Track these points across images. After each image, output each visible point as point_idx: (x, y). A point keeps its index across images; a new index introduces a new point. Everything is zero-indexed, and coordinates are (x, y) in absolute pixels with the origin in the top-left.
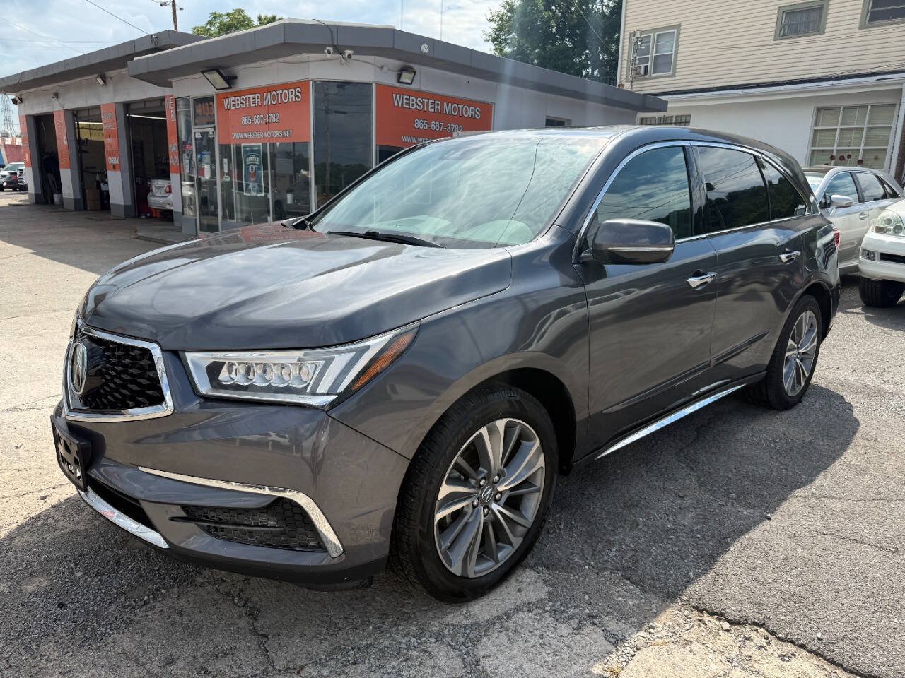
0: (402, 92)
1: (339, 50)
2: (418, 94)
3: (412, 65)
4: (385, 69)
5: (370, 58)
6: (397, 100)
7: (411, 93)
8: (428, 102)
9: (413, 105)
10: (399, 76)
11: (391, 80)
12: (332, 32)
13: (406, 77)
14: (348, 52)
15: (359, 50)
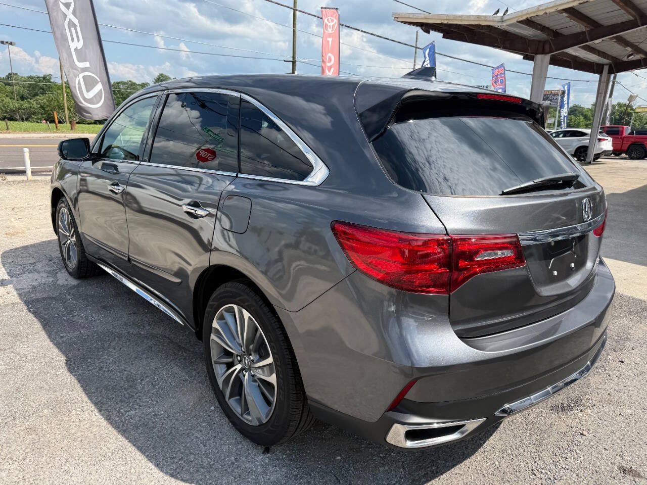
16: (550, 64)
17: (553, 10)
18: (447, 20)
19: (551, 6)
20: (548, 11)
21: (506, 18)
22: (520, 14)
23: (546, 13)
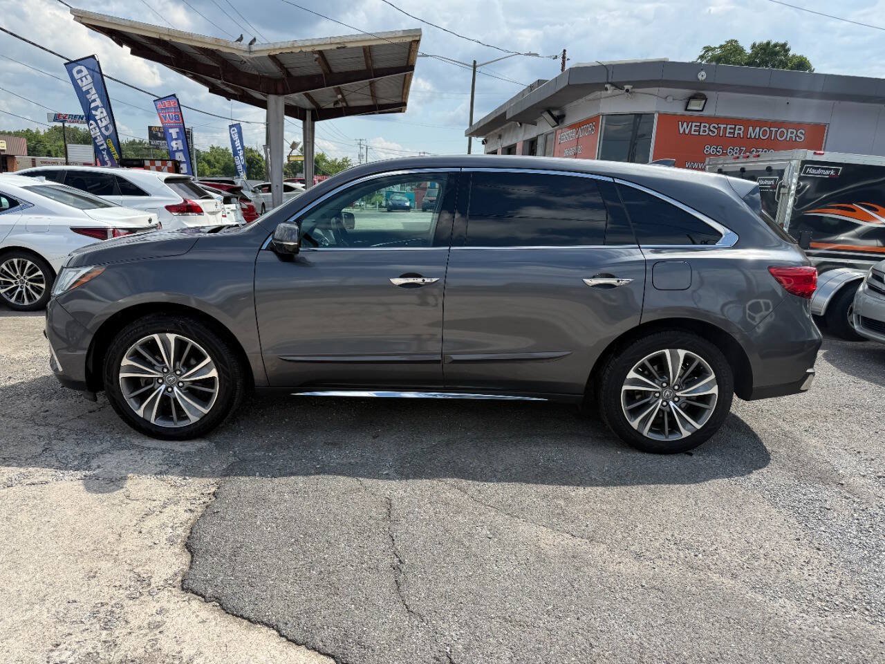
0: (690, 120)
1: (618, 86)
2: (710, 120)
3: (703, 92)
4: (670, 99)
5: (654, 90)
6: (683, 128)
7: (702, 119)
8: (725, 128)
9: (705, 131)
10: (687, 104)
11: (679, 109)
12: (608, 71)
13: (695, 105)
14: (626, 87)
15: (638, 84)
16: (286, 114)
17: (309, 49)
18: (169, 35)
19: (308, 44)
20: (304, 50)
21: (254, 48)
22: (272, 47)
23: (301, 51)
